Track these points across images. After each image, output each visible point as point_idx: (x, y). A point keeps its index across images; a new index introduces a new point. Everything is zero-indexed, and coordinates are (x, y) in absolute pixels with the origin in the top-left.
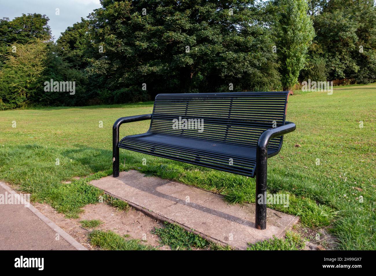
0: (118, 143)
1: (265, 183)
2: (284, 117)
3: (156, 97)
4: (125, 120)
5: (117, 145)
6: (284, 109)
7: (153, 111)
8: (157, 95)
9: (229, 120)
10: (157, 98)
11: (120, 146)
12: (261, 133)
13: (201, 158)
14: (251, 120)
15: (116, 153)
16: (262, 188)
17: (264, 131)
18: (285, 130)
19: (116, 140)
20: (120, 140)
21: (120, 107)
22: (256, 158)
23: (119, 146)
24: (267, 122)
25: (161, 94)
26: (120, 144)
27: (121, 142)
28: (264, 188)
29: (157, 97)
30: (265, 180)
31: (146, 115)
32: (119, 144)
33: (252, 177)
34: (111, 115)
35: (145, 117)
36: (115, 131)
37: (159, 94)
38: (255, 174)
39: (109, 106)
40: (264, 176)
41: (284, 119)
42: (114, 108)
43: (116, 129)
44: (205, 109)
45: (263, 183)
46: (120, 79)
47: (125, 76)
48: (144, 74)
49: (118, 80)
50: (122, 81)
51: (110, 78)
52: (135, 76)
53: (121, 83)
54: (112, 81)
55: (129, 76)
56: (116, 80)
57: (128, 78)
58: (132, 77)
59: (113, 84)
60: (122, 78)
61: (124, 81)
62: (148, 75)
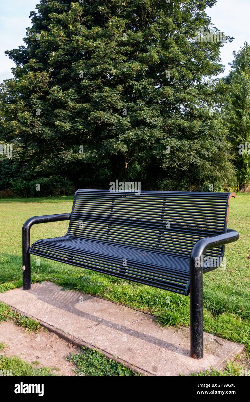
0: (29, 247)
1: (200, 303)
2: (225, 224)
4: (37, 220)
5: (27, 250)
6: (225, 214)
7: (73, 210)
9: (161, 225)
10: (76, 194)
11: (31, 251)
12: (197, 241)
13: (127, 269)
14: (188, 226)
15: (26, 260)
16: (197, 309)
17: (200, 239)
18: (225, 239)
19: (26, 244)
20: (31, 244)
21: (38, 201)
22: (189, 272)
23: (29, 252)
24: (206, 229)
25: (82, 190)
26: (31, 249)
27: (33, 247)
28: (200, 309)
29: (77, 192)
30: (200, 298)
31: (64, 215)
32: (30, 250)
33: (185, 295)
34: (26, 212)
35: (62, 217)
36: (26, 233)
37: (79, 190)
38: (189, 291)
39: (24, 199)
40: (200, 294)
41: (225, 226)
42: (30, 202)
43: (26, 230)
44: (133, 210)
45: (197, 302)
46: (38, 166)
47: (44, 163)
48: (67, 163)
49: (35, 168)
50: (40, 169)
51: (25, 165)
52: (55, 164)
53: (38, 172)
54: (27, 169)
55: (49, 163)
56: (32, 168)
57: (47, 165)
58: (52, 164)
59: (28, 173)
60: (40, 166)
61: (42, 170)
62: (72, 163)
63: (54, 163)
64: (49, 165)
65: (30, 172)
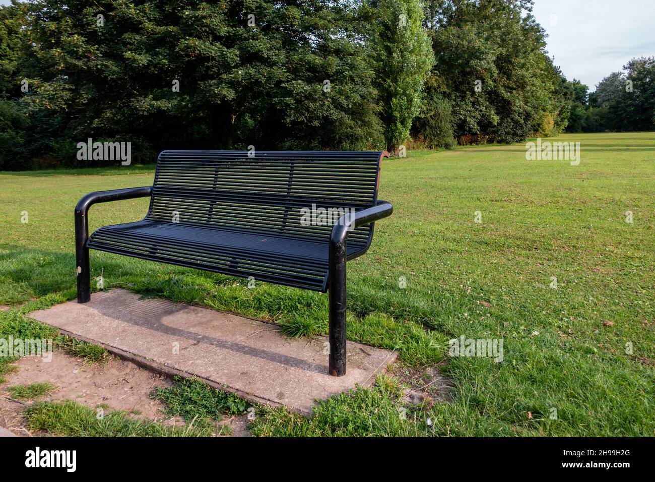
0: (87, 239)
1: (342, 301)
2: (375, 194)
3: (160, 156)
4: (99, 197)
5: (84, 243)
6: (375, 181)
7: (155, 181)
8: (162, 153)
9: (288, 198)
10: (161, 158)
11: (89, 245)
13: (239, 262)
14: (324, 198)
15: (82, 257)
16: (339, 309)
18: (375, 214)
19: (82, 234)
20: (90, 235)
21: (98, 174)
22: (328, 261)
23: (87, 246)
24: (350, 201)
25: (168, 151)
26: (91, 241)
27: (93, 238)
28: (342, 309)
29: (162, 155)
30: (342, 295)
31: (142, 189)
32: (88, 242)
33: (322, 292)
34: (79, 188)
35: (139, 192)
36: (80, 217)
37: (165, 151)
38: (327, 287)
39: (74, 171)
40: (342, 289)
41: (375, 197)
42: (86, 175)
43: (81, 213)
44: (248, 179)
45: (339, 300)
46: (96, 120)
47: (106, 114)
48: (143, 114)
49: (91, 123)
50: (100, 124)
51: (75, 118)
52: (125, 116)
53: (97, 128)
54: (80, 124)
55: (114, 115)
56: (87, 123)
57: (112, 119)
58: (119, 117)
59: (81, 130)
60: (100, 119)
61: (103, 125)
62: (151, 115)
63: (123, 114)
64: (115, 118)
65: (84, 129)
